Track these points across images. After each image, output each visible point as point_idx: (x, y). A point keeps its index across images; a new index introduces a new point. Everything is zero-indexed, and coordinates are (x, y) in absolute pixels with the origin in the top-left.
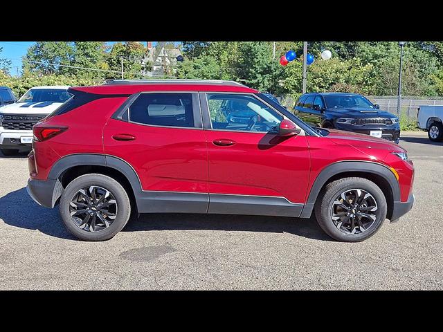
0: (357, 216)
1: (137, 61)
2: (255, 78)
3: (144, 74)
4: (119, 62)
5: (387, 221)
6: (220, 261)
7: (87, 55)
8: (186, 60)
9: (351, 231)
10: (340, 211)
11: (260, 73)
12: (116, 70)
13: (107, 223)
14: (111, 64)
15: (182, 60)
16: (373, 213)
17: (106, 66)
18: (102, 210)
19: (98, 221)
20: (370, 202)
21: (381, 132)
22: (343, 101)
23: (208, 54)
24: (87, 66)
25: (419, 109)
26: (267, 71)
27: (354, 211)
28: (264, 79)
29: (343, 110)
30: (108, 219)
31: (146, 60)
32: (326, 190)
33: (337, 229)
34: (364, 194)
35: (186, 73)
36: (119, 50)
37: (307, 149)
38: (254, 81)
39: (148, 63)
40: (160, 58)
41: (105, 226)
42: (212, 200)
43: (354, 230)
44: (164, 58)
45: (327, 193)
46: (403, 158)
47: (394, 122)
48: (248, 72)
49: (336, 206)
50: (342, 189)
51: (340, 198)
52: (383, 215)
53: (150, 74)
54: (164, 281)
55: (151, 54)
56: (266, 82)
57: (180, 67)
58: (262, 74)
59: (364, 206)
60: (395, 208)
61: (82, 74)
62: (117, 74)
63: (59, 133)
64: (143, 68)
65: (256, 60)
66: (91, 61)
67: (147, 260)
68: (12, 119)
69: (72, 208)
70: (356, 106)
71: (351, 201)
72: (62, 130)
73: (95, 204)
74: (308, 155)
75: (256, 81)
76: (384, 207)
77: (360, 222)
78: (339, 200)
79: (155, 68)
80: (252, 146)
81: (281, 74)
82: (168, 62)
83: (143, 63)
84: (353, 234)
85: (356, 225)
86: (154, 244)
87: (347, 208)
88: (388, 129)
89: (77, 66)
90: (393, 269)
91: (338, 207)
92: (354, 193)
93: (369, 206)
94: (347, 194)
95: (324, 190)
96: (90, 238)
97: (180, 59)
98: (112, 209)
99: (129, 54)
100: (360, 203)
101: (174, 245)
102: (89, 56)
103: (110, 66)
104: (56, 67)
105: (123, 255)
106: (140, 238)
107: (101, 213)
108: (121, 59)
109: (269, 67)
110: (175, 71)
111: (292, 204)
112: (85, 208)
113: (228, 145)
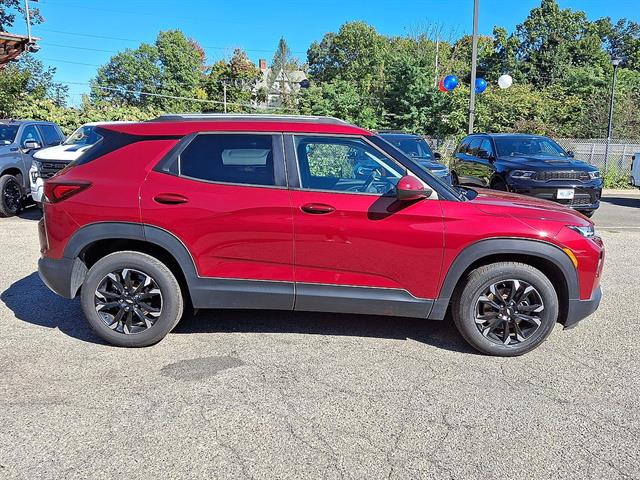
0: (513, 319)
1: (245, 88)
2: (408, 111)
3: (255, 106)
4: (221, 89)
5: (558, 326)
6: (305, 381)
7: (179, 79)
8: (313, 87)
9: (503, 340)
10: (488, 310)
11: (415, 105)
12: (217, 100)
13: (149, 323)
14: (209, 91)
15: (307, 86)
16: (537, 314)
17: (203, 94)
18: (141, 303)
19: (136, 319)
20: (533, 299)
21: (573, 191)
22: (522, 145)
23: (343, 78)
24: (178, 94)
25: (634, 158)
26: (426, 101)
27: (508, 311)
28: (420, 112)
29: (521, 159)
30: (150, 317)
31: (258, 86)
32: (468, 281)
33: (483, 337)
34: (523, 287)
35: (313, 104)
36: (221, 72)
37: (439, 219)
38: (407, 116)
39: (260, 91)
40: (278, 84)
41: (145, 326)
42: (301, 292)
43: (509, 340)
44: (282, 82)
45: (469, 284)
46: (586, 234)
47: (593, 177)
48: (399, 104)
49: (481, 304)
50: (490, 279)
51: (488, 293)
52: (551, 318)
53: (263, 106)
54: (215, 412)
55: (264, 77)
56: (423, 117)
57: (305, 96)
58: (418, 106)
59: (524, 304)
60: (571, 308)
61: (171, 105)
62: (218, 105)
63: (78, 191)
64: (253, 98)
65: (412, 87)
66: (185, 87)
67: (199, 377)
68: (53, 168)
69: (97, 300)
70: (541, 153)
71: (505, 297)
72: (83, 187)
73: (131, 296)
74: (443, 228)
75: (409, 116)
76: (553, 308)
77: (517, 327)
78: (487, 295)
79: (270, 97)
80: (359, 215)
81: (444, 107)
82: (289, 88)
83: (254, 90)
84: (507, 345)
85: (512, 331)
86: (215, 354)
87: (498, 307)
88: (584, 186)
89: (165, 94)
90: (560, 401)
91: (486, 306)
92: (510, 285)
93: (531, 304)
94: (499, 287)
95: (464, 279)
96: (124, 342)
97: (305, 84)
98: (155, 302)
99: (234, 77)
100: (517, 300)
101: (242, 356)
102: (182, 81)
103: (209, 95)
104: (137, 95)
105: (167, 370)
106: (197, 343)
107: (139, 307)
108: (224, 84)
109: (429, 97)
110: (297, 102)
111: (416, 300)
112: (117, 299)
113: (323, 212)
